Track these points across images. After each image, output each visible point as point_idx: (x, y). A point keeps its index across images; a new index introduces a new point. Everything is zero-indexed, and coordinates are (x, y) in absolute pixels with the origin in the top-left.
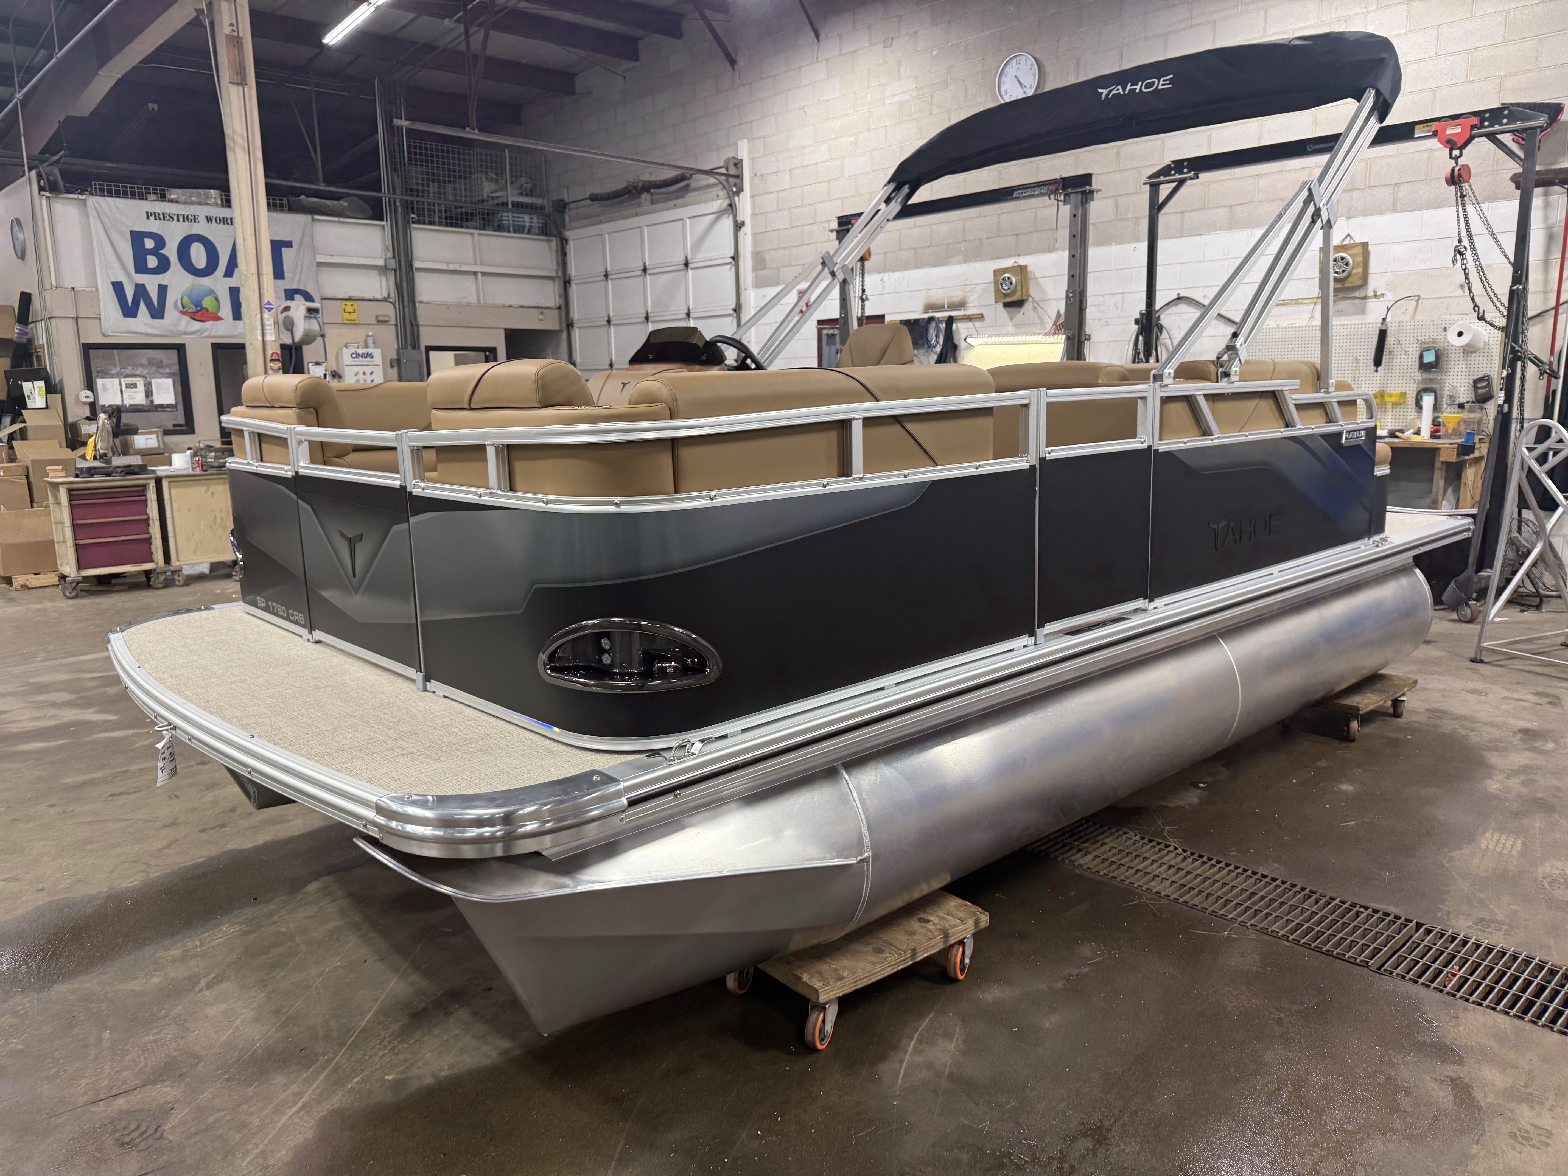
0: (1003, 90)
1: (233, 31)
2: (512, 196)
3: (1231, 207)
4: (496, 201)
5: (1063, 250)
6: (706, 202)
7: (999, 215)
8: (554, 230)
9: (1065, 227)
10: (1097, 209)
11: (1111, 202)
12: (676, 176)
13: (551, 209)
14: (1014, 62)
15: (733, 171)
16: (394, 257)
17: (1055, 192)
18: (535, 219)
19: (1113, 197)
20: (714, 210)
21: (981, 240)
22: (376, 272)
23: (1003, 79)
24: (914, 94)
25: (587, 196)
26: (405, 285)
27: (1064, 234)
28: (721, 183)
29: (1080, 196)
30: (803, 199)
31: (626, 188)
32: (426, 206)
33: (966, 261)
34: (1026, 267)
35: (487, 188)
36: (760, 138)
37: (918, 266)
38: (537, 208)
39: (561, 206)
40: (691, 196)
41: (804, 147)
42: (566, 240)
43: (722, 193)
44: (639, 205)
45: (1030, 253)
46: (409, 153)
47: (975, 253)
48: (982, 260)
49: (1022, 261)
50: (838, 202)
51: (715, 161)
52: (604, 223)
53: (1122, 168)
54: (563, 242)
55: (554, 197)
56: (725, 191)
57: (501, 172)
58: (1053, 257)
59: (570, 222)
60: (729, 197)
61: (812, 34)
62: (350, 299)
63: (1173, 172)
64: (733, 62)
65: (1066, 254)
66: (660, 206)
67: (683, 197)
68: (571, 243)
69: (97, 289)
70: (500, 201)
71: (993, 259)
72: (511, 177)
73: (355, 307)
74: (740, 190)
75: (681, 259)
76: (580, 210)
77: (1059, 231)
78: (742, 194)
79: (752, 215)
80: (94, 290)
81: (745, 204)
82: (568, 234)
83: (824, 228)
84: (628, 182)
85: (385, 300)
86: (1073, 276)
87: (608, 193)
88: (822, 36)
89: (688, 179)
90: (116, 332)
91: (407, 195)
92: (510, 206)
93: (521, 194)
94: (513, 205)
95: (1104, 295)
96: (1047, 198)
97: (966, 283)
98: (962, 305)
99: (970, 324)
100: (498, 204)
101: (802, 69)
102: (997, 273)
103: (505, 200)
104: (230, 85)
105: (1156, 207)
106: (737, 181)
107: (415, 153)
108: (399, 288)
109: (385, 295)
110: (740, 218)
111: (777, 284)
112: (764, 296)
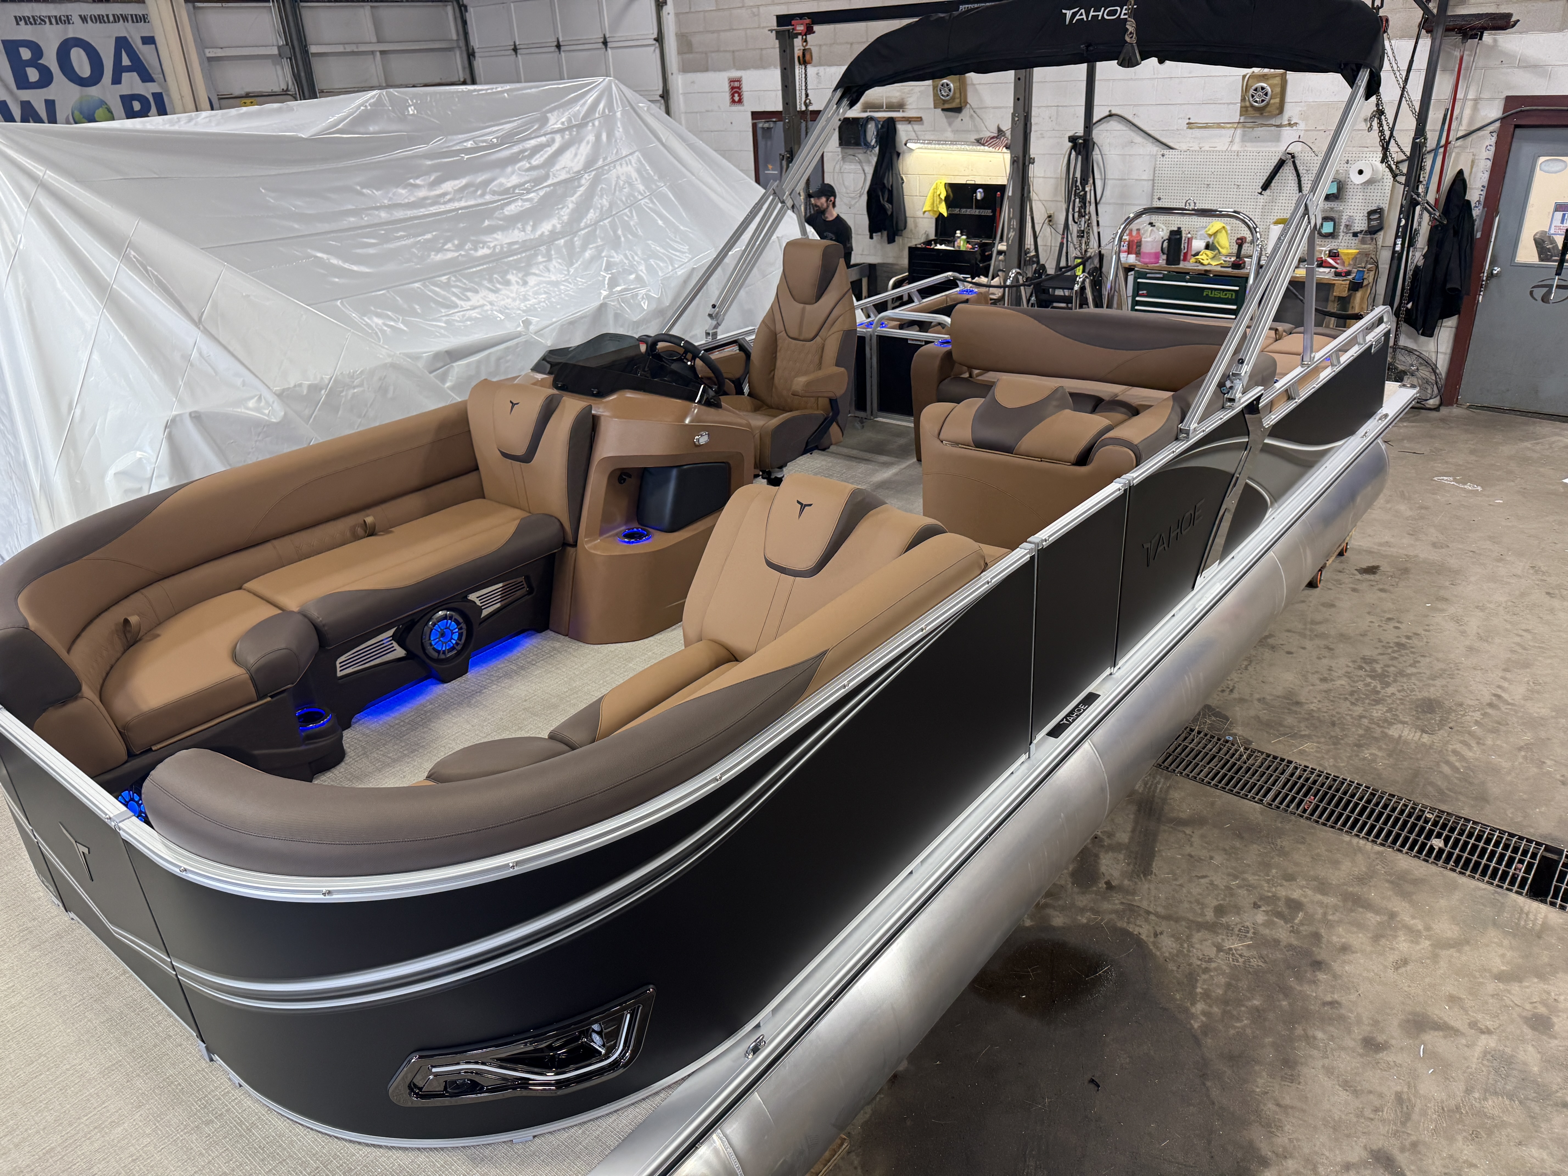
16: (287, 44)
22: (270, 62)
26: (303, 76)
42: (465, 7)
54: (462, 9)
62: (248, 96)
68: (471, 10)
75: (599, 37)
83: (762, 26)
85: (285, 93)
86: (1019, 99)
95: (1039, 107)
98: (901, 106)
99: (912, 127)
109: (285, 86)
111: (706, 70)
112: (693, 82)
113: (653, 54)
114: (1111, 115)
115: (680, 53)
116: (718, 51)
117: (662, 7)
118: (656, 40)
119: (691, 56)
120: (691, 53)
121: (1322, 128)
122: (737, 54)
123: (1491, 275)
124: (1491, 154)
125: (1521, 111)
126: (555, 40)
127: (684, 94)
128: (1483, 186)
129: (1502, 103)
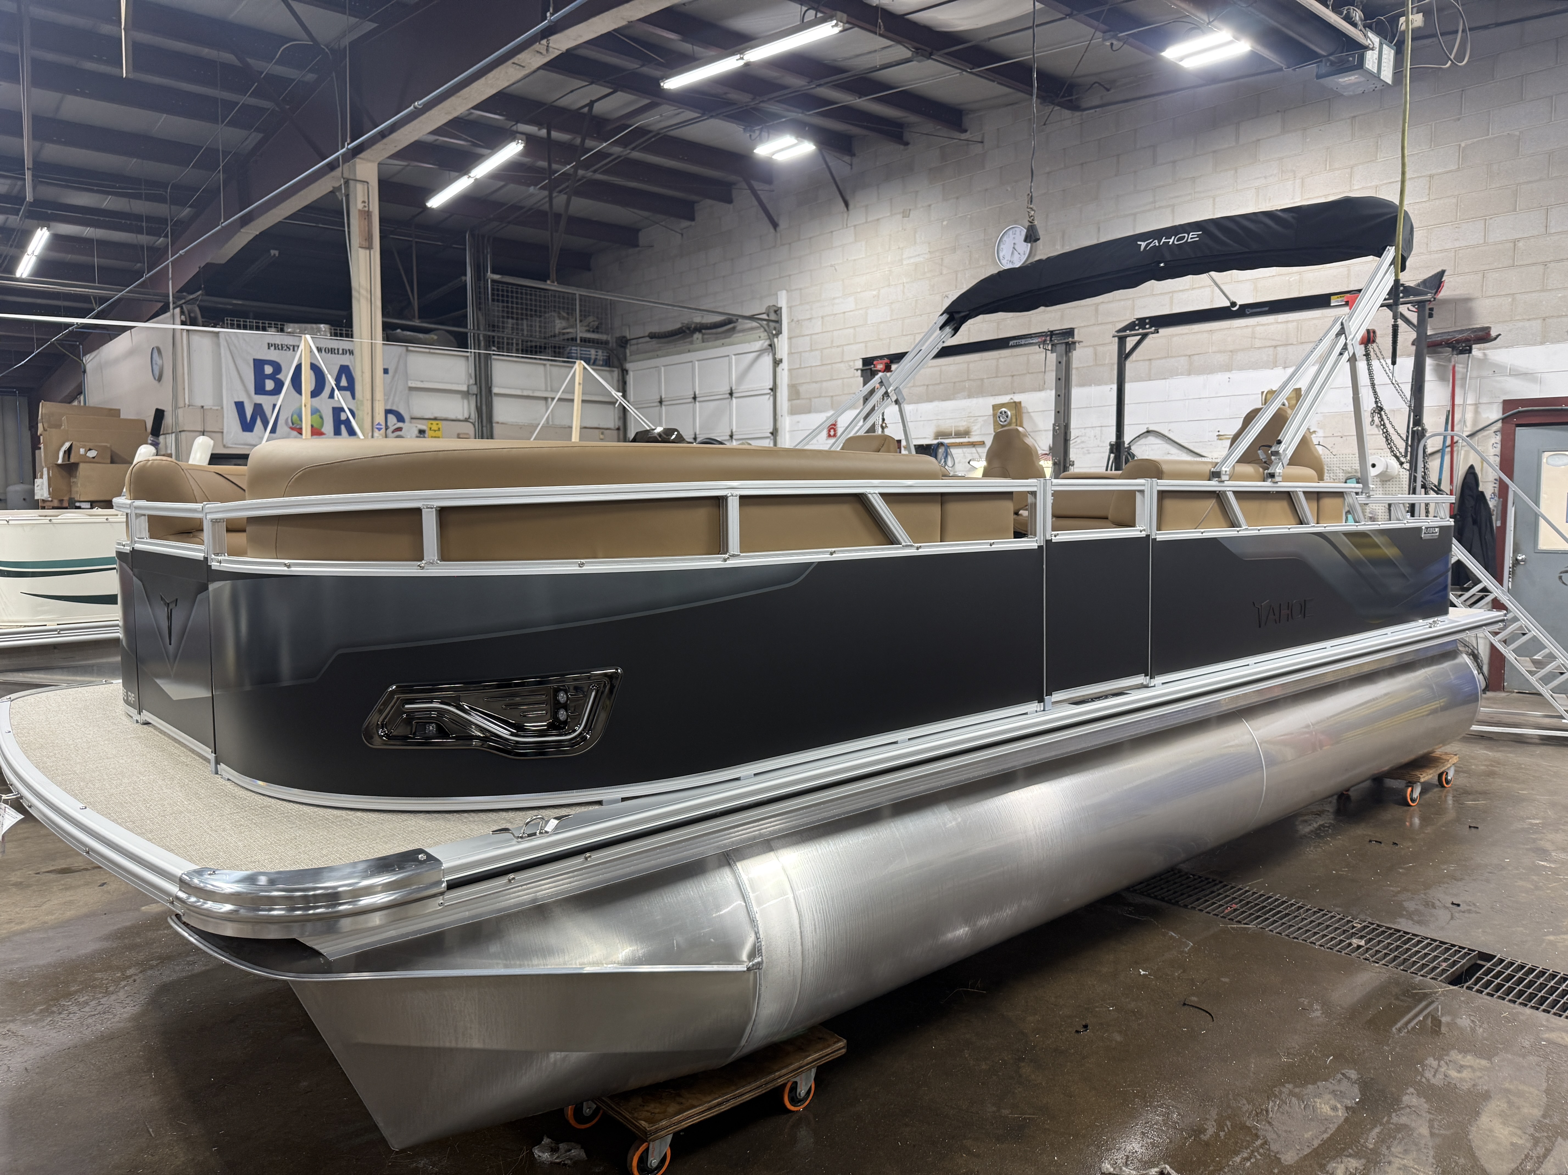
0: (1001, 255)
1: (365, 206)
2: (581, 333)
3: (1190, 356)
4: (566, 337)
5: (1051, 390)
6: (749, 342)
7: (998, 359)
8: (616, 362)
9: (1052, 371)
10: (1079, 356)
11: (1090, 351)
12: (724, 320)
13: (614, 345)
14: (1011, 232)
15: (773, 317)
16: (476, 384)
17: (1044, 342)
18: (600, 353)
19: (1093, 346)
20: (756, 349)
21: (982, 380)
22: (459, 396)
23: (1002, 246)
24: (927, 256)
25: (647, 334)
26: (484, 408)
27: (1051, 377)
28: (762, 326)
29: (1064, 346)
30: (832, 342)
31: (681, 328)
32: (505, 340)
33: (970, 396)
34: (1020, 403)
35: (559, 325)
36: (796, 289)
37: (930, 400)
38: (602, 343)
39: (623, 342)
40: (737, 337)
41: (834, 299)
42: (627, 371)
43: (764, 335)
44: (692, 343)
45: (1023, 391)
46: (493, 295)
47: (979, 390)
48: (983, 396)
49: (1017, 398)
50: (863, 345)
51: (757, 308)
52: (661, 357)
53: (1099, 322)
54: (624, 372)
55: (618, 334)
56: (766, 334)
57: (571, 311)
58: (1042, 395)
59: (631, 355)
60: (770, 338)
61: (843, 204)
62: (435, 419)
63: (1137, 328)
64: (775, 225)
65: (1053, 393)
66: (710, 344)
67: (729, 337)
68: (631, 374)
69: (222, 408)
70: (570, 336)
71: (992, 396)
72: (581, 316)
73: (440, 426)
74: (779, 332)
75: (727, 389)
76: (640, 346)
77: (1047, 374)
78: (780, 336)
79: (788, 354)
80: (219, 408)
81: (783, 344)
82: (628, 366)
83: (850, 366)
84: (682, 323)
85: (466, 420)
86: (1058, 412)
87: (665, 332)
88: (851, 207)
89: (735, 322)
90: (236, 444)
91: (489, 331)
92: (578, 341)
93: (589, 331)
94: (581, 341)
95: (1085, 428)
96: (1037, 347)
97: (970, 415)
98: (966, 433)
99: (973, 450)
100: (568, 339)
101: (834, 233)
102: (995, 407)
103: (574, 336)
104: (360, 249)
105: (1123, 356)
106: (777, 325)
107: (498, 295)
108: (479, 410)
109: (466, 416)
110: (778, 357)
111: (810, 412)
112: (798, 422)
113: (767, 401)
114: (1148, 432)
115: (790, 400)
116: (820, 397)
117: (778, 364)
118: (771, 389)
119: (798, 402)
120: (798, 399)
121: (1339, 434)
122: (835, 398)
123: (1516, 562)
124: (1498, 450)
125: (1519, 412)
126: (692, 393)
127: (790, 431)
128: (1496, 480)
129: (1501, 406)
